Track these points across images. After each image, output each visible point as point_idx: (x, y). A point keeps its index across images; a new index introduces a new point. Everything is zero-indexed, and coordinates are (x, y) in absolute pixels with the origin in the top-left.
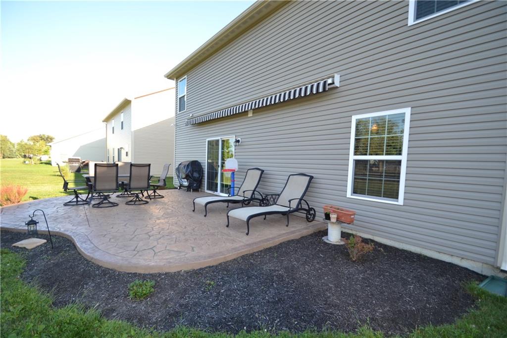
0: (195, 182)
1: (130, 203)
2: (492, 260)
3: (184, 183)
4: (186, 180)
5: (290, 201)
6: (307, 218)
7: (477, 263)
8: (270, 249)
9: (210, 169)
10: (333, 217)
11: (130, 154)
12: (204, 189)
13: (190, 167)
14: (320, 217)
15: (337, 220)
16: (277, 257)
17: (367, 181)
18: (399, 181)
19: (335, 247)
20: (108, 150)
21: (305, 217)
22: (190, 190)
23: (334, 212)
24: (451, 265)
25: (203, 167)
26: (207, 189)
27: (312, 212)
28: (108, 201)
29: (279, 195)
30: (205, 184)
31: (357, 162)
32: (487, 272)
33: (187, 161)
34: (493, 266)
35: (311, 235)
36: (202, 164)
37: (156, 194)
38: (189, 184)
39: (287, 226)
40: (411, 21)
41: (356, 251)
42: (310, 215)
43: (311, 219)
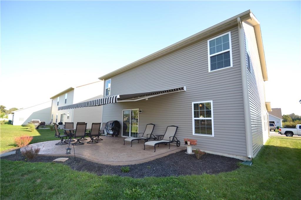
0: (116, 132)
1: (90, 143)
2: (245, 155)
3: (110, 132)
4: (111, 131)
5: (170, 137)
6: (177, 145)
7: (241, 157)
8: (165, 156)
9: (124, 125)
10: (189, 143)
11: (70, 117)
12: (121, 135)
13: (114, 124)
14: (182, 144)
15: (190, 144)
16: (169, 159)
17: (200, 128)
18: (211, 128)
19: (190, 155)
20: (53, 115)
21: (176, 145)
22: (114, 136)
23: (189, 141)
24: (233, 158)
25: (121, 124)
26: (123, 135)
27: (179, 142)
28: (79, 142)
29: (164, 136)
30: (121, 133)
31: (195, 120)
32: (245, 159)
33: (112, 121)
34: (246, 157)
35: (180, 152)
36: (120, 122)
37: (99, 138)
38: (114, 133)
39: (169, 148)
40: (209, 71)
41: (198, 155)
42: (178, 143)
43: (179, 145)
